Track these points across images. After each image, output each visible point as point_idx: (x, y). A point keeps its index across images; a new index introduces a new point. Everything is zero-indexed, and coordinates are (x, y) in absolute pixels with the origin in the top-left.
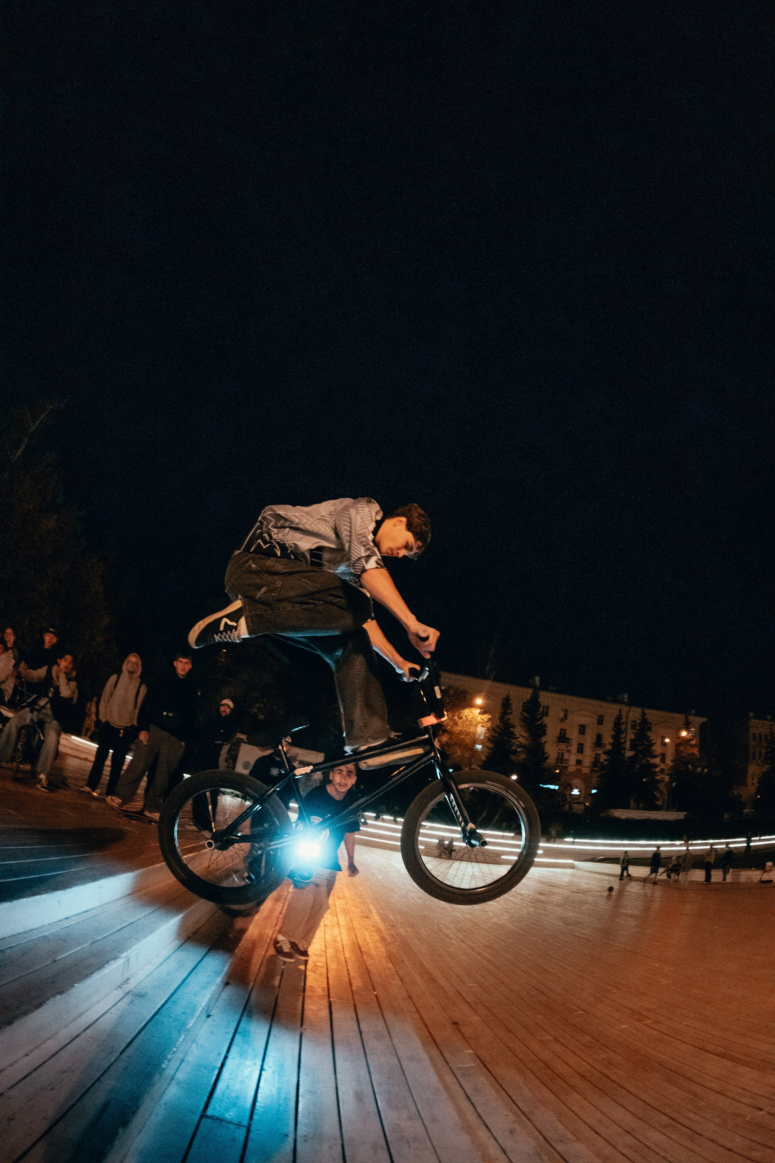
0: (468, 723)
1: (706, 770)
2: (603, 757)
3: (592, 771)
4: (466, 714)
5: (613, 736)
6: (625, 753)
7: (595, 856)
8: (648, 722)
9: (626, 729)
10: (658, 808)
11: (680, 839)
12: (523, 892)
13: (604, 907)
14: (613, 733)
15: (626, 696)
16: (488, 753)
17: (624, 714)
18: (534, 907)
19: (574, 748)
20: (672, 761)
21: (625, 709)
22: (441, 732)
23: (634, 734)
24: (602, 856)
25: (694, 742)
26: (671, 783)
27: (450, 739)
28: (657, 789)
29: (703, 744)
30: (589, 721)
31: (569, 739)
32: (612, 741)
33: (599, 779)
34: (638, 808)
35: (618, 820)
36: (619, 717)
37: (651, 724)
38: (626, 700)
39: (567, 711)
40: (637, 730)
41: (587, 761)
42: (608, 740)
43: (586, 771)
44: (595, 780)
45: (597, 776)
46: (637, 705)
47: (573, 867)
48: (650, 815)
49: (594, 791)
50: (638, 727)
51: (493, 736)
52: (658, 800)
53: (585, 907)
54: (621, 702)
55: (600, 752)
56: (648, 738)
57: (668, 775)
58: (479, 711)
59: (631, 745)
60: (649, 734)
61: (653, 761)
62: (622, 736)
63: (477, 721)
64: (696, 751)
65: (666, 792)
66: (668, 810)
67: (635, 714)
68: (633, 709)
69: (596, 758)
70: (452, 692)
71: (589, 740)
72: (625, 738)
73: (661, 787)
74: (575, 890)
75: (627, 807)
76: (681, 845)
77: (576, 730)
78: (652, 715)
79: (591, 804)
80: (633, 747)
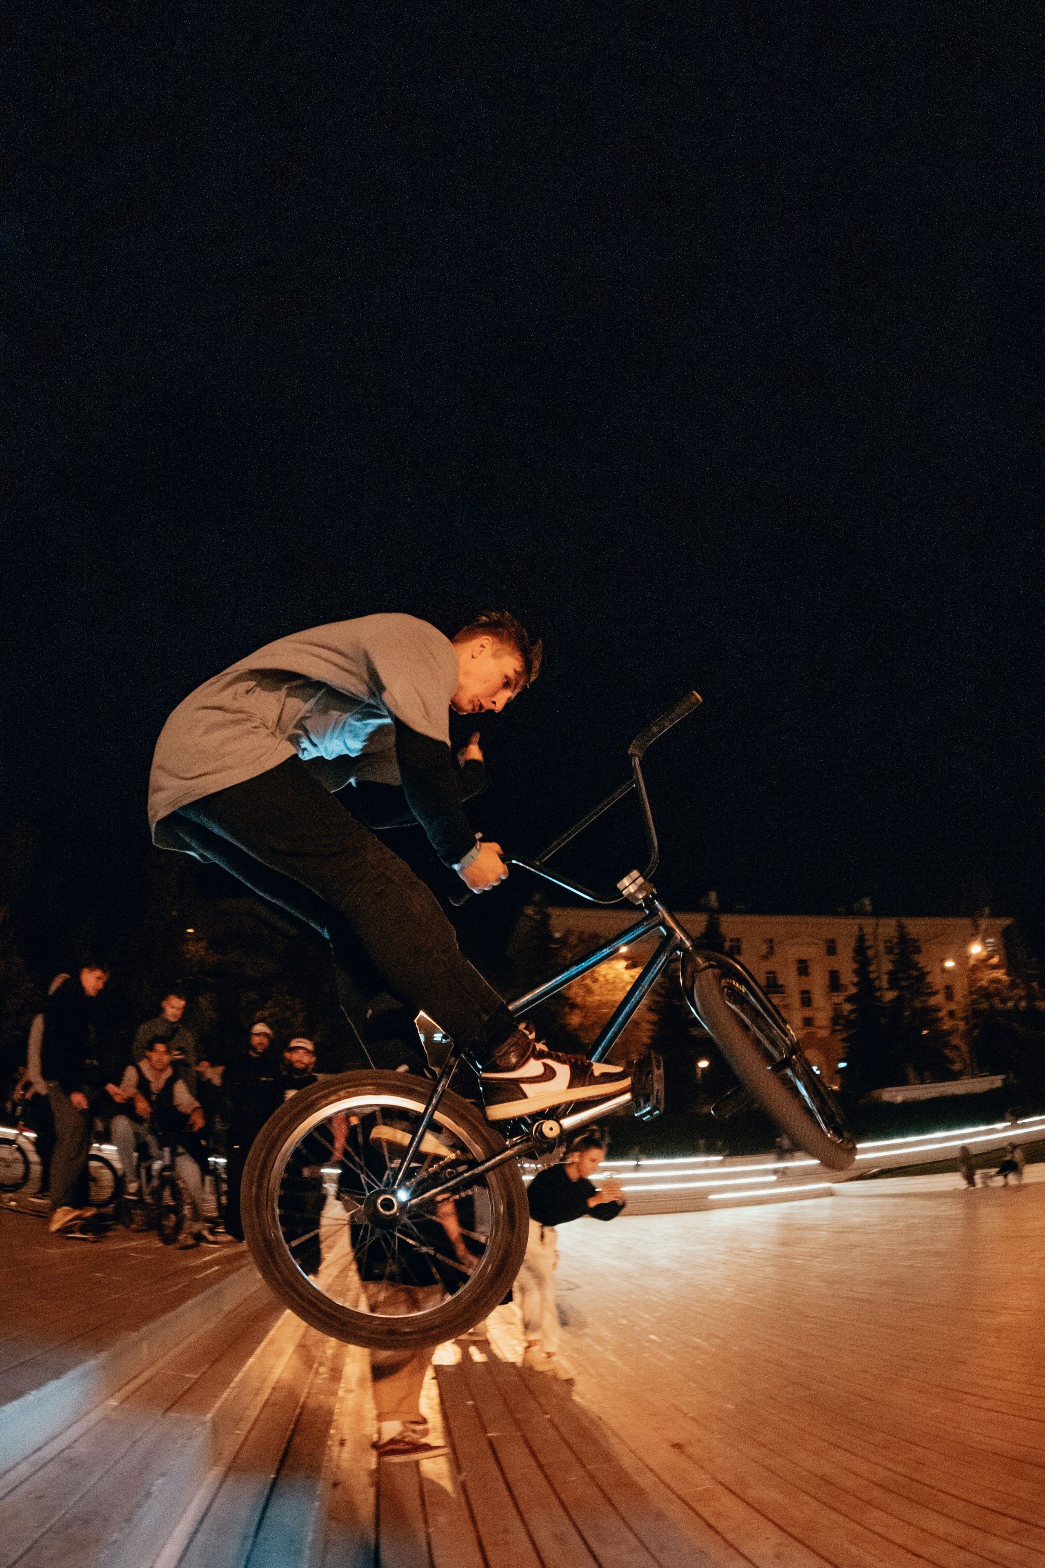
0: (610, 987)
1: (1023, 1004)
2: (847, 1007)
3: (834, 1032)
4: (603, 972)
5: (856, 972)
6: (881, 996)
7: (866, 1170)
8: (911, 939)
9: (876, 956)
10: (955, 1076)
11: (1002, 1119)
12: (753, 1246)
13: (886, 1247)
14: (855, 966)
15: (867, 902)
16: (653, 1030)
17: (868, 930)
18: (774, 1266)
19: (795, 1000)
20: (964, 997)
21: (868, 924)
22: (567, 1009)
23: (892, 961)
24: (876, 1167)
25: (995, 960)
26: (969, 1032)
27: (585, 1017)
28: (946, 1045)
29: (1011, 963)
30: (812, 952)
31: (782, 986)
32: (855, 980)
33: (846, 1045)
34: (922, 1082)
35: (890, 1105)
36: (861, 939)
37: (917, 941)
38: (869, 908)
39: (771, 941)
40: (896, 954)
41: (822, 1017)
42: (848, 977)
43: (823, 1033)
44: (839, 1047)
45: (842, 1040)
46: (890, 914)
47: (830, 1193)
48: (941, 1089)
49: (842, 1065)
50: (896, 951)
51: (655, 1002)
52: (953, 1062)
53: (856, 1252)
54: (862, 913)
55: (839, 998)
56: (915, 966)
57: (962, 1019)
58: (623, 964)
59: (890, 981)
60: (917, 958)
61: (933, 1001)
62: (872, 968)
63: (623, 981)
64: (1000, 974)
65: (964, 1048)
66: (973, 1076)
67: (888, 928)
68: (883, 921)
69: (835, 1010)
70: (573, 940)
71: (818, 982)
72: (879, 969)
73: (956, 1041)
74: (837, 1229)
75: (902, 1081)
76: (1005, 1129)
77: (793, 970)
78: (916, 926)
79: (841, 1086)
80: (894, 983)
